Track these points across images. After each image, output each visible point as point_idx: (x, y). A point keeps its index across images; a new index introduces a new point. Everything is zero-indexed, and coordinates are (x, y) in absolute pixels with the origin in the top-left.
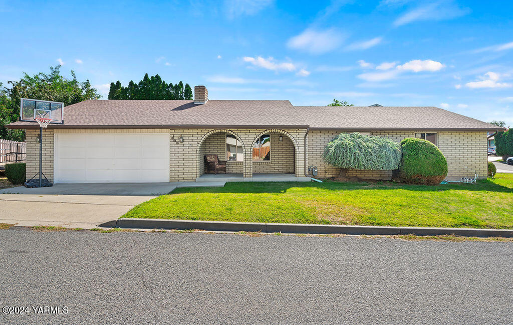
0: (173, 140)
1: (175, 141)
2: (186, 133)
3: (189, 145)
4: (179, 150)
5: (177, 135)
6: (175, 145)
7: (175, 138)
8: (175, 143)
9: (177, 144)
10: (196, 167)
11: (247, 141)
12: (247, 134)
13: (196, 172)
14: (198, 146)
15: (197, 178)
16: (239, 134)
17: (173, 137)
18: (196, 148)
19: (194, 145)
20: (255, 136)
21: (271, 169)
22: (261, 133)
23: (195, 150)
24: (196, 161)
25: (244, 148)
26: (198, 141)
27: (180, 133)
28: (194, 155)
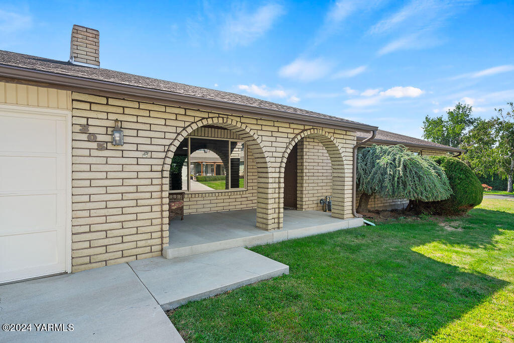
0: (84, 137)
1: (92, 138)
2: (130, 116)
3: (139, 154)
4: (106, 168)
5: (99, 118)
6: (94, 153)
7: (91, 130)
8: (94, 145)
9: (102, 146)
10: (162, 218)
11: (273, 149)
12: (275, 134)
13: (162, 231)
14: (166, 157)
15: (164, 246)
16: (260, 133)
17: (84, 129)
18: (161, 162)
19: (155, 155)
20: (287, 140)
21: (247, 202)
22: (297, 134)
23: (160, 168)
24: (162, 198)
25: (269, 165)
26: (168, 142)
27: (111, 116)
28: (155, 182)
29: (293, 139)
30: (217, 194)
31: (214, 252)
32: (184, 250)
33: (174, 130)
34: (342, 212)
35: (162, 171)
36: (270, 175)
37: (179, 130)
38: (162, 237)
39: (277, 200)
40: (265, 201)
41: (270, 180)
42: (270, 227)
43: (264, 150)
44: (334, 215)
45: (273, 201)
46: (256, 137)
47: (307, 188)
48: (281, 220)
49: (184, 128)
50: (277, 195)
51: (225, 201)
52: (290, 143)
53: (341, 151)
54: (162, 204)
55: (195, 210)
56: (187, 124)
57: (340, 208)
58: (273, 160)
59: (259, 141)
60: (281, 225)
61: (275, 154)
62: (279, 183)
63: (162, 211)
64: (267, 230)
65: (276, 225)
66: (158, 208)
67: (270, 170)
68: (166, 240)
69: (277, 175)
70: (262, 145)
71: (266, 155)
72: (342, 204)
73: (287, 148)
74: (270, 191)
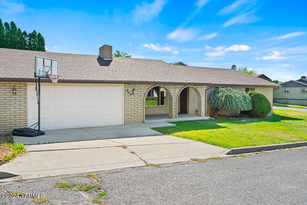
0: (127, 92)
1: (129, 92)
2: (136, 87)
3: (138, 96)
4: (132, 100)
5: (130, 88)
7: (129, 91)
8: (129, 94)
9: (130, 95)
10: (143, 113)
11: (174, 93)
12: (175, 88)
13: (143, 116)
14: (144, 96)
15: (144, 120)
16: (170, 88)
17: (127, 90)
18: (143, 98)
19: (142, 96)
20: (179, 90)
21: (167, 111)
22: (183, 87)
23: (143, 99)
24: (143, 107)
25: (173, 98)
26: (145, 92)
27: (133, 87)
28: (142, 103)
29: (181, 89)
30: (155, 107)
31: (157, 122)
32: (149, 121)
33: (146, 89)
34: (200, 114)
35: (143, 100)
36: (173, 101)
37: (147, 89)
38: (143, 118)
39: (176, 109)
40: (172, 109)
41: (173, 103)
42: (173, 117)
43: (171, 93)
44: (199, 115)
45: (174, 109)
46: (169, 89)
47: (191, 105)
48: (177, 115)
49: (149, 88)
50: (175, 107)
51: (158, 110)
52: (180, 90)
53: (200, 92)
54: (143, 109)
55: (147, 113)
56: (149, 87)
57: (200, 112)
58: (174, 96)
59: (170, 90)
60: (177, 117)
61: (175, 94)
62: (176, 103)
63: (143, 111)
64: (172, 118)
65: (175, 117)
66: (142, 110)
67: (173, 99)
68: (144, 119)
69: (176, 101)
70: (170, 92)
71: (172, 95)
72: (200, 111)
73: (179, 92)
74: (173, 106)
